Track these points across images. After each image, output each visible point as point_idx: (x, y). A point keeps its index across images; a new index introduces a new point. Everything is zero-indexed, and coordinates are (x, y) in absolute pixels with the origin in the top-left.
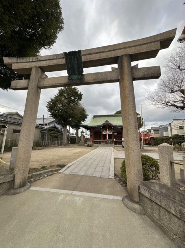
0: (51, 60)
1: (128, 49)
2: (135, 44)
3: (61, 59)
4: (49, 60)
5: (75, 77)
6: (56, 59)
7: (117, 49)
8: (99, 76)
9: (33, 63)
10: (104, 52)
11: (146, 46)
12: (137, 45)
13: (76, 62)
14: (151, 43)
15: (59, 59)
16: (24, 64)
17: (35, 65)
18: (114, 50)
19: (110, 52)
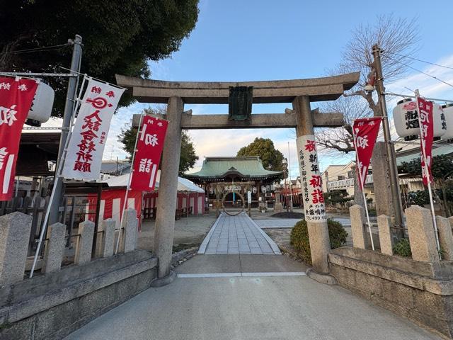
0: (201, 89)
1: (306, 89)
2: (315, 84)
3: (216, 90)
4: (197, 89)
5: (239, 117)
6: (208, 89)
7: (293, 87)
8: (271, 119)
9: (171, 91)
10: (276, 88)
11: (328, 87)
12: (318, 86)
13: (243, 99)
14: (333, 84)
15: (213, 89)
16: (156, 90)
17: (174, 94)
18: (290, 87)
19: (285, 89)
